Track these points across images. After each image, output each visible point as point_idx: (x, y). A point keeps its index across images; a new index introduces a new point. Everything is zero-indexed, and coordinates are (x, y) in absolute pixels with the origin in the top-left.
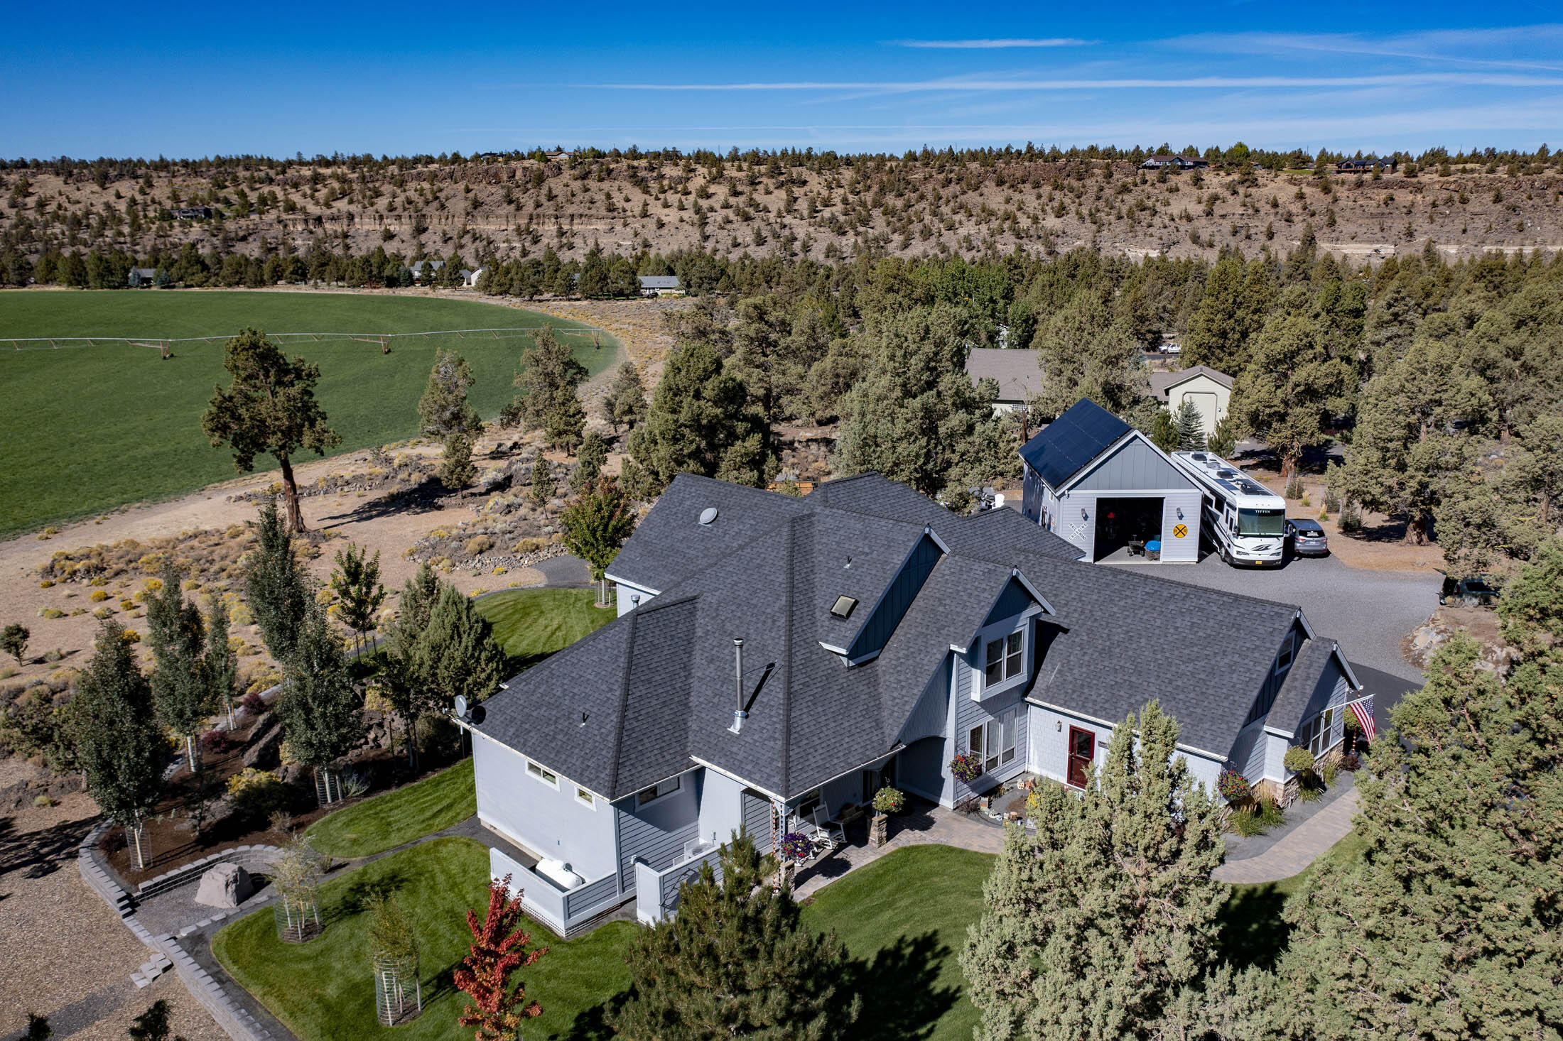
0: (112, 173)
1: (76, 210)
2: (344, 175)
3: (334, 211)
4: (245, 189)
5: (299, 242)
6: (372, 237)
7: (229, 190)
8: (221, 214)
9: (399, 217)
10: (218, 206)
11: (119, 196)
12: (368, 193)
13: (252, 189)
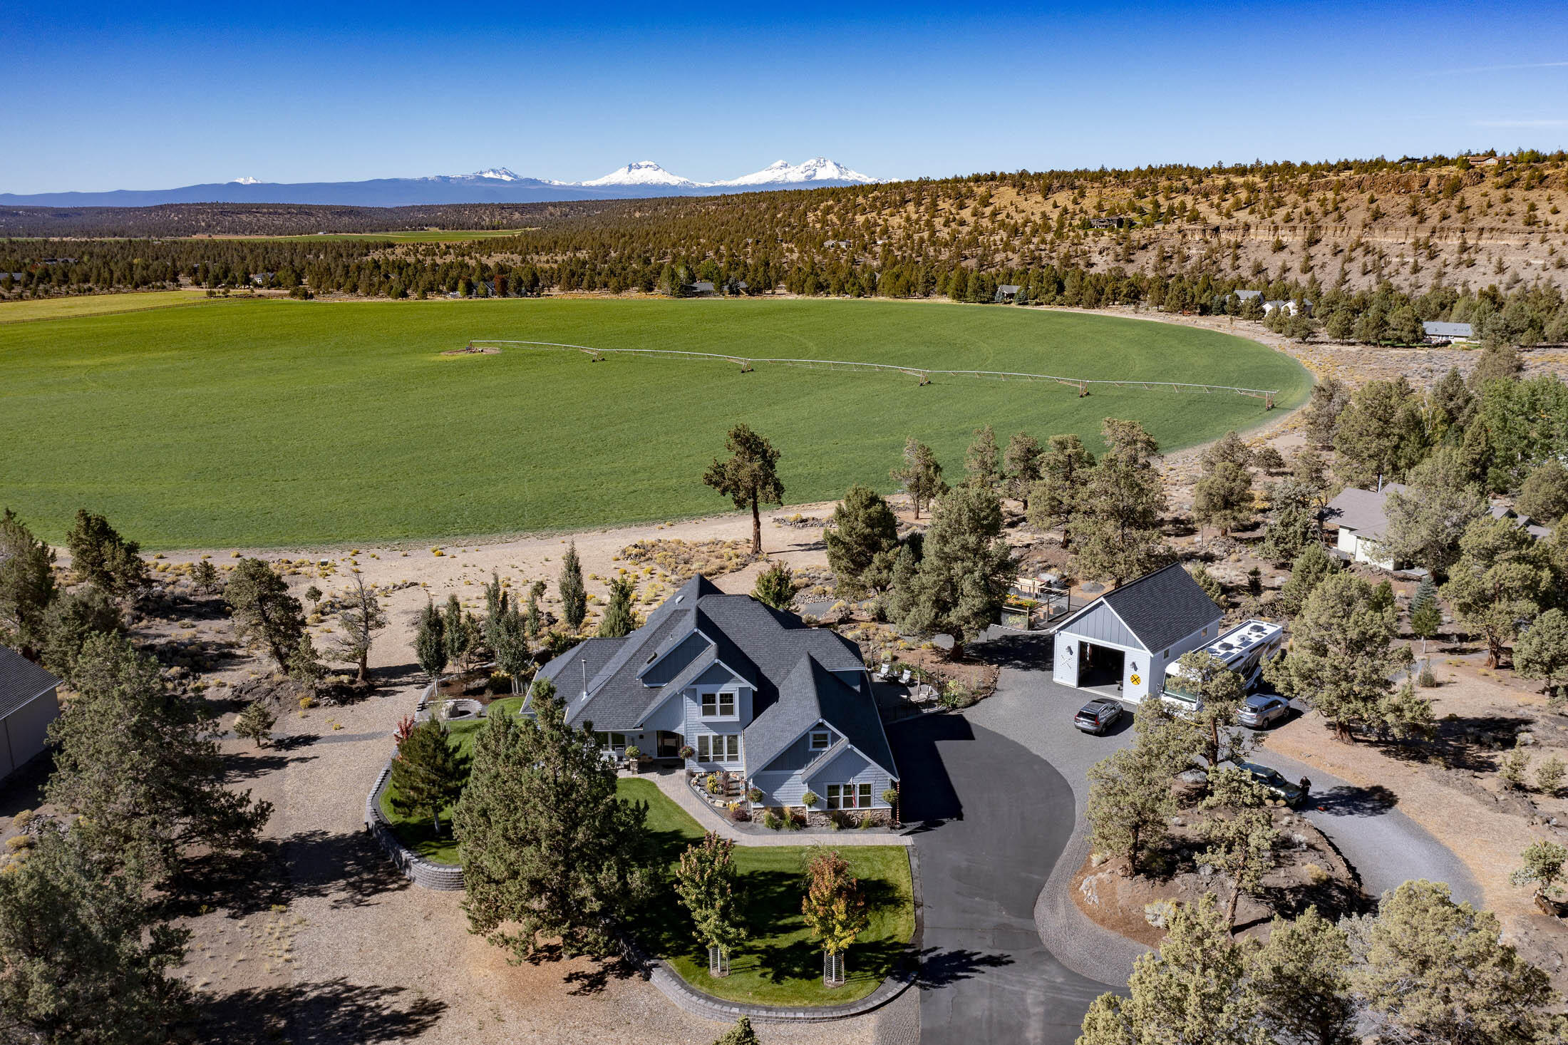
0: (1056, 184)
1: (1019, 219)
2: (1254, 184)
3: (1233, 221)
4: (1161, 199)
5: (1194, 251)
6: (1263, 247)
7: (1148, 199)
8: (1131, 224)
9: (1294, 228)
10: (1133, 215)
11: (1055, 206)
12: (1272, 203)
13: (1168, 198)
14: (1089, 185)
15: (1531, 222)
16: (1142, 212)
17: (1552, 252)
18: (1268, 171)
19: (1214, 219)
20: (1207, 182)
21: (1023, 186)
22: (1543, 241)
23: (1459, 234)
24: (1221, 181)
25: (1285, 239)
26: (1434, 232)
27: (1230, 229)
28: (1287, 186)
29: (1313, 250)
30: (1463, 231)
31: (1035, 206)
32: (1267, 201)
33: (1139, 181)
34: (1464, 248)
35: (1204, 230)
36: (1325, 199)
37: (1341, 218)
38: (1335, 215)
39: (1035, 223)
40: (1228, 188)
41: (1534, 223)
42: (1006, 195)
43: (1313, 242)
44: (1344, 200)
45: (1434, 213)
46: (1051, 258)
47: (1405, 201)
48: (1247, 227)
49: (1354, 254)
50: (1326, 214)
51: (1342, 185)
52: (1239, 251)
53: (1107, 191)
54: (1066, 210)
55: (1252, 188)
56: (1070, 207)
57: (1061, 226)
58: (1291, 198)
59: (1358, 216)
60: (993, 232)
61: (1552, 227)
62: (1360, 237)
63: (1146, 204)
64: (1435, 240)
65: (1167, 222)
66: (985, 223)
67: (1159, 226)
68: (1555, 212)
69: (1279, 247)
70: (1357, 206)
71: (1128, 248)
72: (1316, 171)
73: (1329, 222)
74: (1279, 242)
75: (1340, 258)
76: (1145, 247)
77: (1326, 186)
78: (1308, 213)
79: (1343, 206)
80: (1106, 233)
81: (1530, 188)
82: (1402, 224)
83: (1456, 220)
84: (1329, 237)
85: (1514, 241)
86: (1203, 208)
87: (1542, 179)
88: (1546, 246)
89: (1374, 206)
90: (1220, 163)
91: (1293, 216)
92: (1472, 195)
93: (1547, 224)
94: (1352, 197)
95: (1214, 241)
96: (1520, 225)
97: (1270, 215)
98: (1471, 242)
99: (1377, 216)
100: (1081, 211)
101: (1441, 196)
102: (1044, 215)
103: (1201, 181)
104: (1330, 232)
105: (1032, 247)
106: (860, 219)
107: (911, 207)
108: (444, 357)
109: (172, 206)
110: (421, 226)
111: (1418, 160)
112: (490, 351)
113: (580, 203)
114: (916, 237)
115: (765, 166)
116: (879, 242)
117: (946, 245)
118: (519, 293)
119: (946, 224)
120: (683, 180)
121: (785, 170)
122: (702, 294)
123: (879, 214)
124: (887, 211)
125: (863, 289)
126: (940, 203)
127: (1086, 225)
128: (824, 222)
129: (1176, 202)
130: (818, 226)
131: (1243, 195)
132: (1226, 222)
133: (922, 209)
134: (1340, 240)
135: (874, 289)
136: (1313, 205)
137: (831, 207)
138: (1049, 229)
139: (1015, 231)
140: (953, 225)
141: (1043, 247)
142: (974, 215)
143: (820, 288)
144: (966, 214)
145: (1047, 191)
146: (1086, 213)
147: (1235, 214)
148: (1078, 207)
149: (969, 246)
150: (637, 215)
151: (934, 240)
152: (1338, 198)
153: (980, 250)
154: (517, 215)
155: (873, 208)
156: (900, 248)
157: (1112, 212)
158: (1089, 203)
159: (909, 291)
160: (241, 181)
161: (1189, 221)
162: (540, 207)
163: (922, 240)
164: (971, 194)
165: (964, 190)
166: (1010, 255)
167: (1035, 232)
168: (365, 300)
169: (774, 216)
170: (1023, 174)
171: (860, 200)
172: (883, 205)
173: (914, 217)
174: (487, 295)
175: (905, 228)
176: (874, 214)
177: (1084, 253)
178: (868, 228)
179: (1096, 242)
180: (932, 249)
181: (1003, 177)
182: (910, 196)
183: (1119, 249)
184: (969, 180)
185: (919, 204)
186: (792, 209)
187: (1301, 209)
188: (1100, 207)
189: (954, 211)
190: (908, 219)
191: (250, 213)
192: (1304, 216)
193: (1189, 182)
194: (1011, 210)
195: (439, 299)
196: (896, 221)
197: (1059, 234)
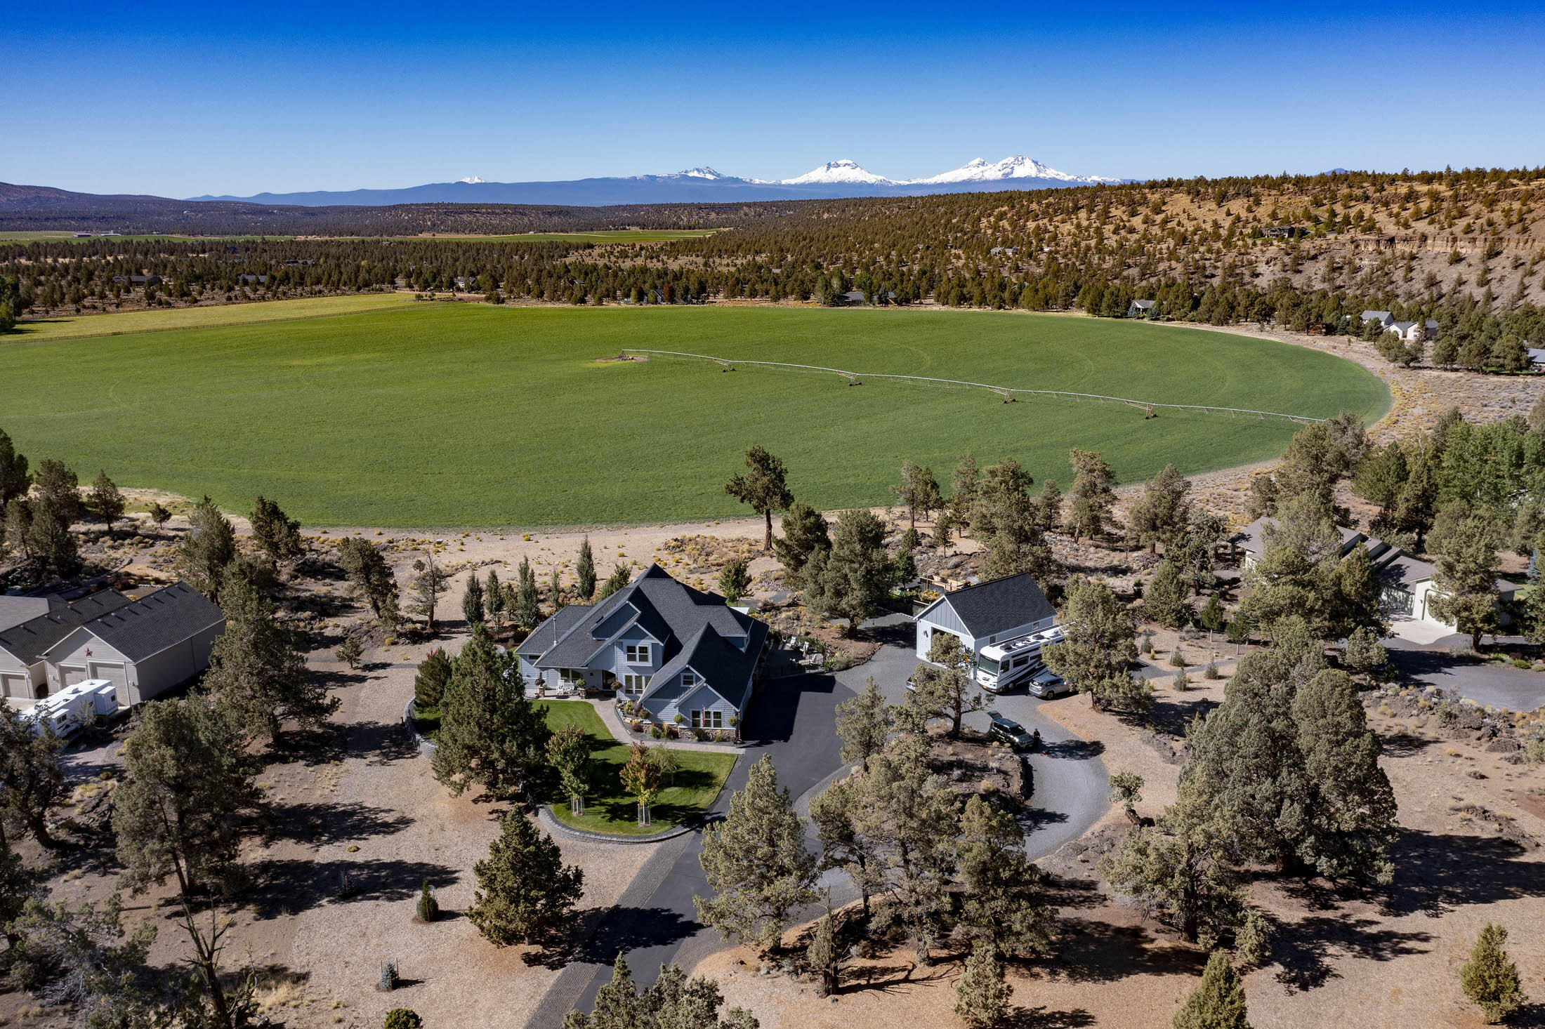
0: (1232, 191)
1: (1190, 226)
2: (1438, 193)
3: (1410, 232)
4: (1338, 208)
5: (1366, 262)
6: (1439, 259)
7: (1325, 208)
8: (1303, 233)
9: (1474, 240)
10: (1307, 224)
11: (1228, 214)
12: (1454, 213)
13: (1346, 207)
14: (1266, 193)
16: (1317, 221)
18: (1453, 179)
19: (1391, 229)
20: (1390, 189)
21: (1198, 193)
24: (1403, 190)
25: (1463, 251)
27: (1406, 240)
28: (1473, 195)
29: (1492, 263)
31: (1208, 214)
32: (1449, 211)
33: (1318, 189)
35: (1378, 241)
36: (1511, 210)
37: (1525, 230)
38: (1519, 227)
39: (1205, 231)
40: (1411, 196)
42: (1180, 203)
43: (1493, 254)
46: (1216, 268)
48: (1424, 238)
49: (1536, 268)
50: (1510, 225)
51: (1531, 195)
52: (1414, 263)
53: (1284, 199)
54: (1238, 219)
55: (1435, 197)
56: (1244, 215)
57: (1231, 234)
58: (1474, 208)
60: (1160, 241)
62: (1543, 250)
63: (1323, 213)
65: (1340, 232)
66: (1156, 230)
67: (1332, 236)
69: (1457, 259)
71: (1296, 258)
72: (1507, 179)
73: (1512, 233)
74: (1457, 254)
75: (1521, 271)
76: (1314, 258)
77: (1514, 196)
78: (1491, 223)
79: (1529, 217)
80: (1275, 243)
84: (1511, 249)
86: (1381, 218)
90: (1406, 169)
91: (1475, 227)
95: (1388, 252)
97: (1450, 226)
100: (1255, 219)
102: (1215, 224)
103: (1383, 189)
104: (1513, 244)
105: (1197, 256)
106: (1031, 225)
107: (1083, 214)
109: (403, 206)
110: (622, 225)
112: (640, 359)
113: (773, 204)
114: (1083, 244)
116: (1046, 249)
117: (1111, 253)
119: (1116, 232)
122: (854, 303)
123: (1051, 220)
124: (1059, 218)
126: (1112, 210)
127: (1257, 234)
128: (996, 228)
129: (1353, 213)
130: (989, 232)
131: (1425, 204)
132: (1403, 232)
133: (1094, 215)
134: (1522, 253)
136: (1497, 216)
137: (1005, 213)
138: (1218, 237)
139: (1183, 240)
140: (1123, 232)
141: (1208, 256)
142: (1145, 222)
144: (1137, 222)
145: (1222, 198)
146: (1259, 221)
147: (1413, 224)
148: (1251, 215)
149: (1133, 254)
150: (826, 216)
151: (1100, 248)
152: (1525, 208)
153: (1144, 260)
154: (713, 215)
155: (1045, 214)
156: (1065, 256)
157: (1286, 220)
158: (1263, 212)
160: (467, 179)
161: (1364, 231)
162: (735, 207)
163: (1088, 248)
164: (1145, 201)
165: (1138, 197)
166: (1174, 263)
167: (1203, 241)
169: (949, 221)
170: (1201, 181)
171: (1034, 206)
172: (1055, 211)
173: (1085, 223)
175: (1074, 235)
176: (1046, 221)
177: (1251, 263)
178: (1037, 235)
179: (1263, 252)
180: (1096, 257)
181: (1180, 183)
182: (1083, 202)
183: (1287, 259)
184: (1144, 187)
185: (1091, 211)
186: (967, 214)
187: (1483, 221)
188: (1274, 216)
189: (1125, 218)
190: (1078, 226)
191: (471, 212)
192: (1486, 227)
193: (1371, 190)
194: (1183, 218)
196: (1067, 228)
197: (1228, 244)
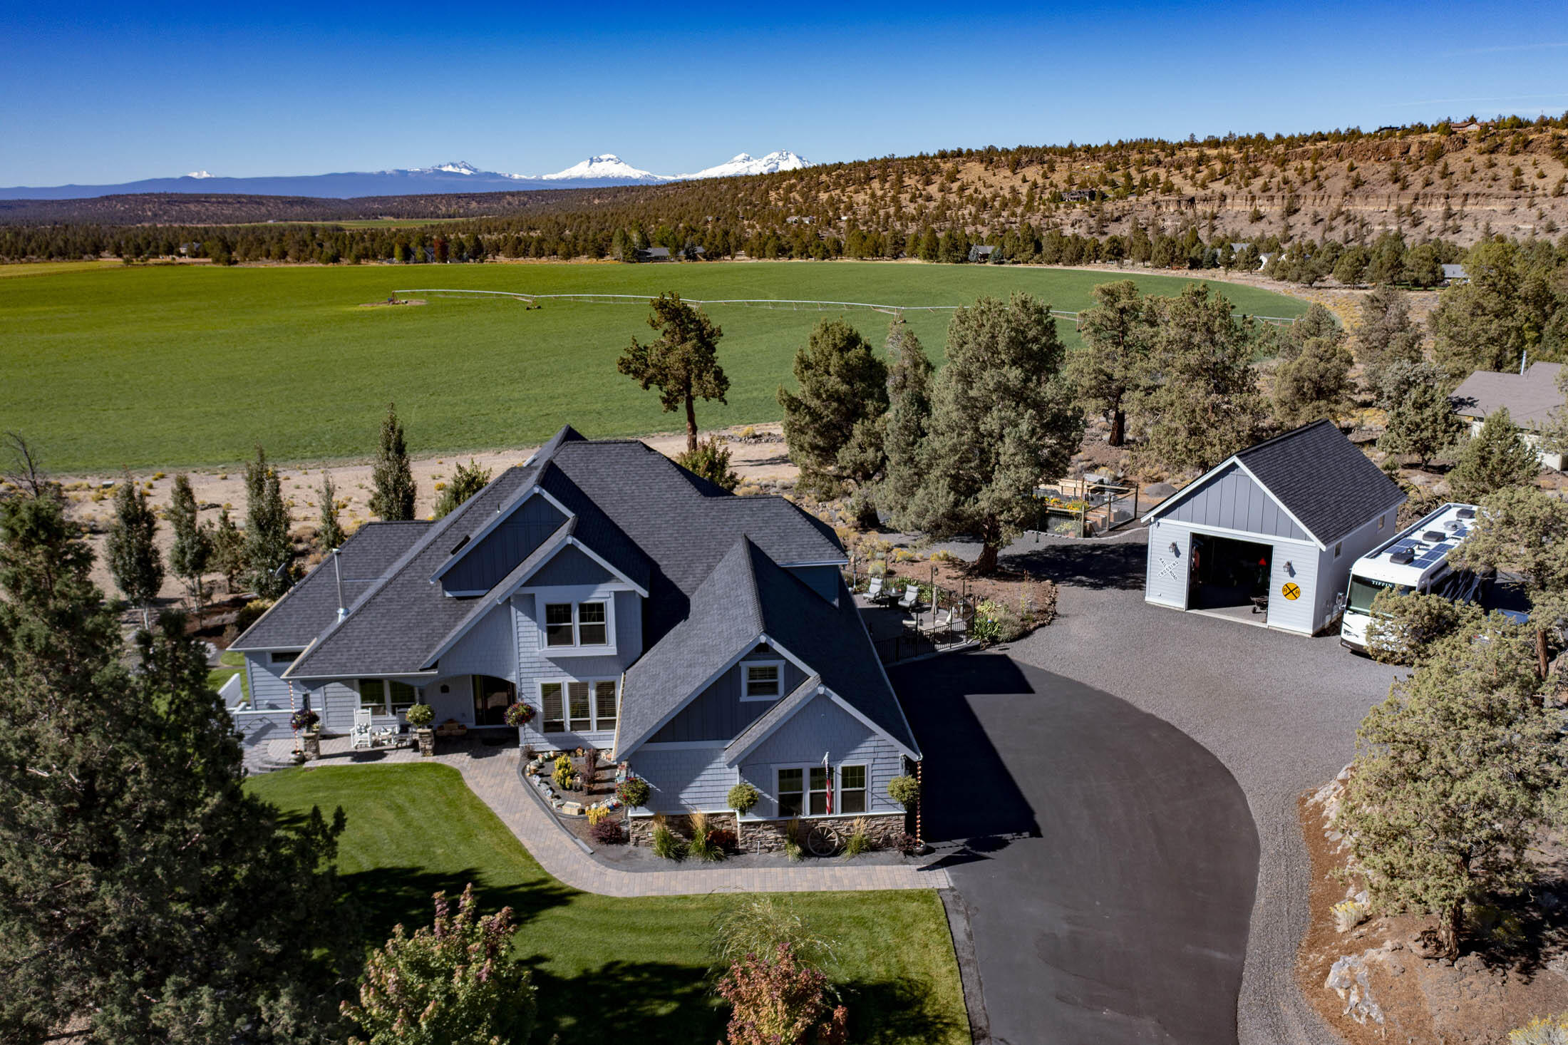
0: (1025, 159)
1: (988, 194)
2: (1229, 155)
3: (1208, 192)
4: (1133, 171)
5: (1168, 223)
6: (1241, 218)
7: (1119, 173)
8: (1104, 197)
9: (1272, 198)
10: (1104, 189)
11: (1025, 181)
12: (1248, 173)
13: (1140, 171)
14: (1059, 160)
15: (1517, 186)
16: (1114, 184)
17: (1541, 217)
18: (1242, 143)
19: (1189, 190)
20: (1180, 155)
21: (991, 161)
22: (1531, 206)
23: (1442, 200)
24: (1194, 154)
25: (1262, 210)
26: (1416, 199)
27: (1206, 200)
28: (1263, 157)
29: (1292, 220)
30: (1447, 197)
31: (1003, 181)
32: (1242, 172)
33: (1109, 155)
34: (1449, 215)
35: (1179, 202)
36: (1303, 168)
37: (1320, 186)
38: (1314, 184)
39: (1004, 197)
40: (1202, 160)
41: (1521, 188)
42: (973, 172)
43: (1291, 211)
44: (1322, 169)
45: (1416, 180)
47: (1385, 169)
48: (1223, 198)
49: (1334, 223)
50: (1304, 183)
51: (1319, 154)
52: (1216, 222)
53: (1077, 165)
54: (1035, 185)
55: (1226, 160)
56: (1040, 181)
57: (1031, 198)
58: (1267, 169)
59: (1338, 184)
60: (961, 207)
61: (1540, 192)
62: (1340, 206)
63: (1119, 178)
64: (1418, 207)
65: (1140, 194)
66: (953, 198)
67: (1132, 198)
68: (1542, 176)
69: (1257, 217)
70: (1336, 174)
71: (1101, 221)
72: (1292, 142)
73: (1308, 190)
74: (1257, 212)
75: (1320, 227)
76: (1118, 219)
77: (1303, 156)
78: (1286, 182)
79: (1322, 174)
80: (1078, 206)
81: (1514, 153)
82: (1384, 191)
83: (1440, 186)
84: (1308, 207)
85: (1500, 206)
86: (1177, 180)
87: (1527, 144)
88: (1534, 210)
89: (1354, 174)
90: (1192, 135)
91: (1271, 185)
92: (1455, 161)
93: (1534, 188)
94: (1331, 165)
95: (1190, 212)
96: (1507, 190)
97: (1247, 185)
98: (1455, 208)
99: (1358, 184)
100: (1051, 185)
101: (1423, 162)
102: (1013, 189)
103: (1173, 154)
104: (1309, 201)
105: (1002, 220)
106: (824, 196)
107: (876, 184)
108: (362, 308)
110: (375, 215)
111: (1397, 129)
112: (415, 302)
114: (882, 212)
115: (728, 159)
116: (844, 218)
117: (913, 219)
118: (461, 259)
119: (913, 200)
120: (645, 173)
121: (747, 163)
122: (657, 259)
123: (843, 191)
124: (852, 188)
125: (828, 251)
126: (906, 179)
127: (1057, 198)
128: (787, 200)
129: (1149, 175)
130: (780, 204)
131: (1218, 166)
132: (1201, 193)
133: (887, 185)
134: (1319, 209)
135: (839, 251)
136: (1291, 174)
137: (793, 186)
138: (1019, 203)
139: (984, 205)
140: (920, 201)
141: (1013, 219)
142: (941, 190)
143: (782, 251)
144: (933, 189)
145: (1016, 165)
146: (1056, 186)
147: (1210, 185)
148: (1048, 182)
149: (936, 219)
150: (596, 202)
151: (900, 216)
152: (1317, 167)
153: (948, 225)
154: (474, 205)
155: (837, 185)
156: (865, 223)
157: (1083, 185)
158: (1059, 177)
159: (877, 252)
160: (195, 175)
161: (1163, 192)
163: (888, 216)
164: (938, 170)
165: (930, 166)
166: (980, 228)
167: (1004, 205)
168: (293, 266)
169: (735, 196)
170: (991, 150)
171: (824, 177)
172: (847, 182)
173: (880, 193)
174: (426, 261)
175: (870, 204)
176: (838, 192)
177: (1056, 225)
178: (832, 205)
179: (1068, 214)
180: (898, 224)
181: (970, 153)
182: (874, 173)
183: (1092, 222)
184: (935, 157)
185: (884, 181)
186: (754, 188)
187: (1279, 178)
188: (1070, 181)
189: (920, 187)
190: (873, 195)
192: (1282, 186)
193: (1162, 155)
194: (979, 185)
195: (373, 264)
196: (860, 198)
197: (1029, 207)
